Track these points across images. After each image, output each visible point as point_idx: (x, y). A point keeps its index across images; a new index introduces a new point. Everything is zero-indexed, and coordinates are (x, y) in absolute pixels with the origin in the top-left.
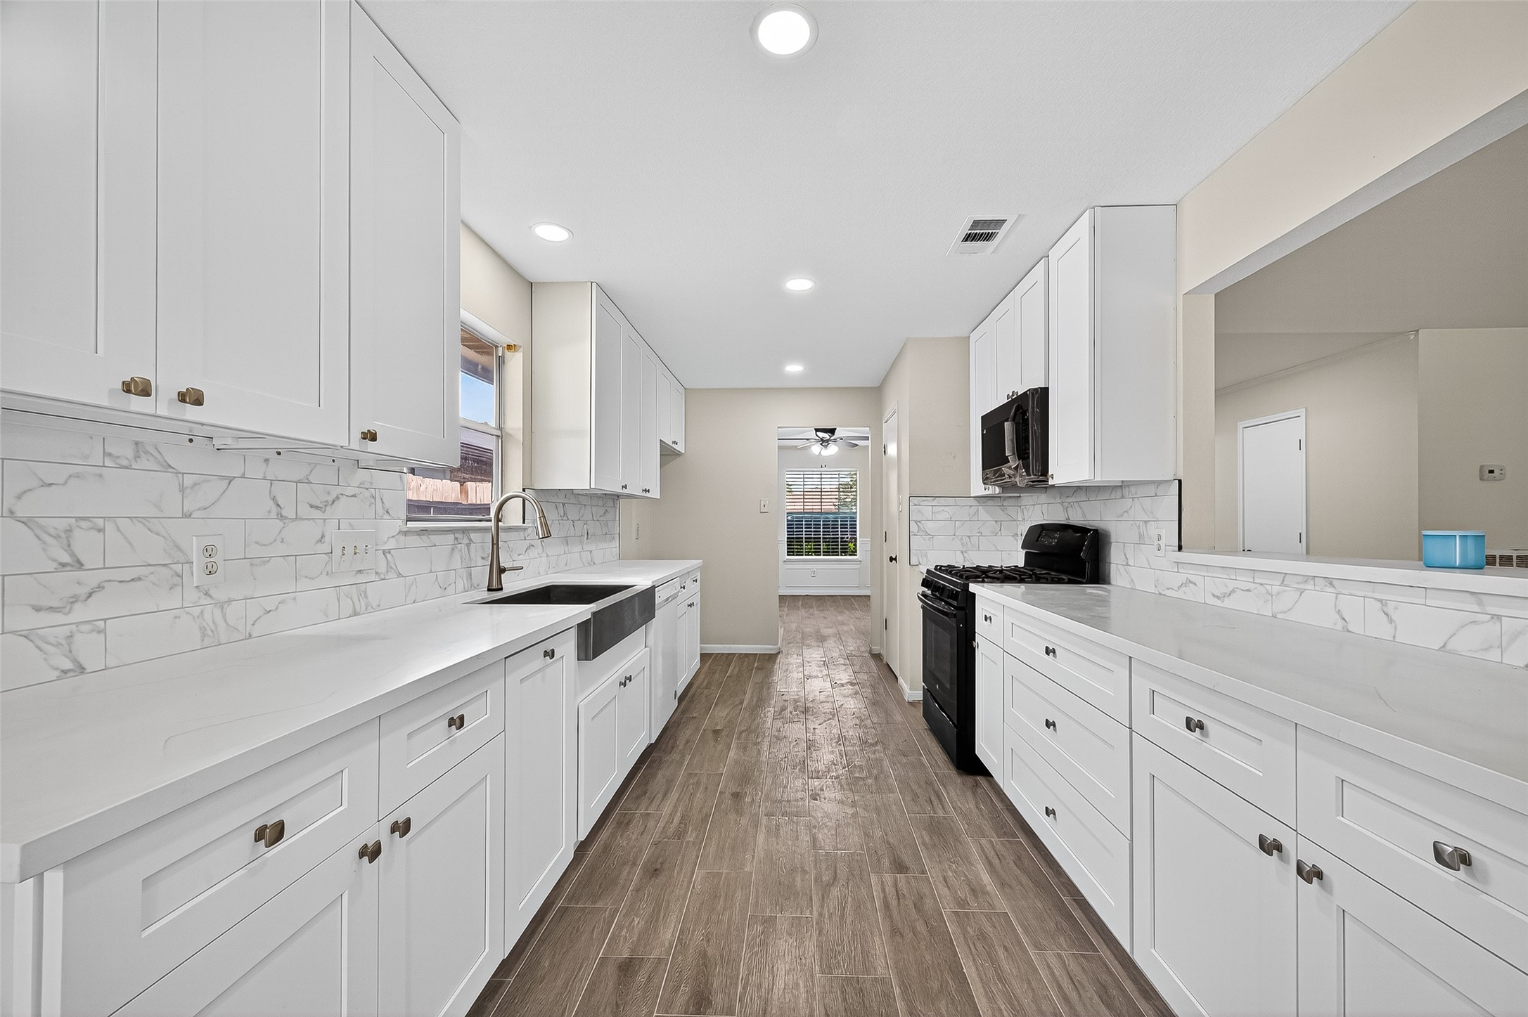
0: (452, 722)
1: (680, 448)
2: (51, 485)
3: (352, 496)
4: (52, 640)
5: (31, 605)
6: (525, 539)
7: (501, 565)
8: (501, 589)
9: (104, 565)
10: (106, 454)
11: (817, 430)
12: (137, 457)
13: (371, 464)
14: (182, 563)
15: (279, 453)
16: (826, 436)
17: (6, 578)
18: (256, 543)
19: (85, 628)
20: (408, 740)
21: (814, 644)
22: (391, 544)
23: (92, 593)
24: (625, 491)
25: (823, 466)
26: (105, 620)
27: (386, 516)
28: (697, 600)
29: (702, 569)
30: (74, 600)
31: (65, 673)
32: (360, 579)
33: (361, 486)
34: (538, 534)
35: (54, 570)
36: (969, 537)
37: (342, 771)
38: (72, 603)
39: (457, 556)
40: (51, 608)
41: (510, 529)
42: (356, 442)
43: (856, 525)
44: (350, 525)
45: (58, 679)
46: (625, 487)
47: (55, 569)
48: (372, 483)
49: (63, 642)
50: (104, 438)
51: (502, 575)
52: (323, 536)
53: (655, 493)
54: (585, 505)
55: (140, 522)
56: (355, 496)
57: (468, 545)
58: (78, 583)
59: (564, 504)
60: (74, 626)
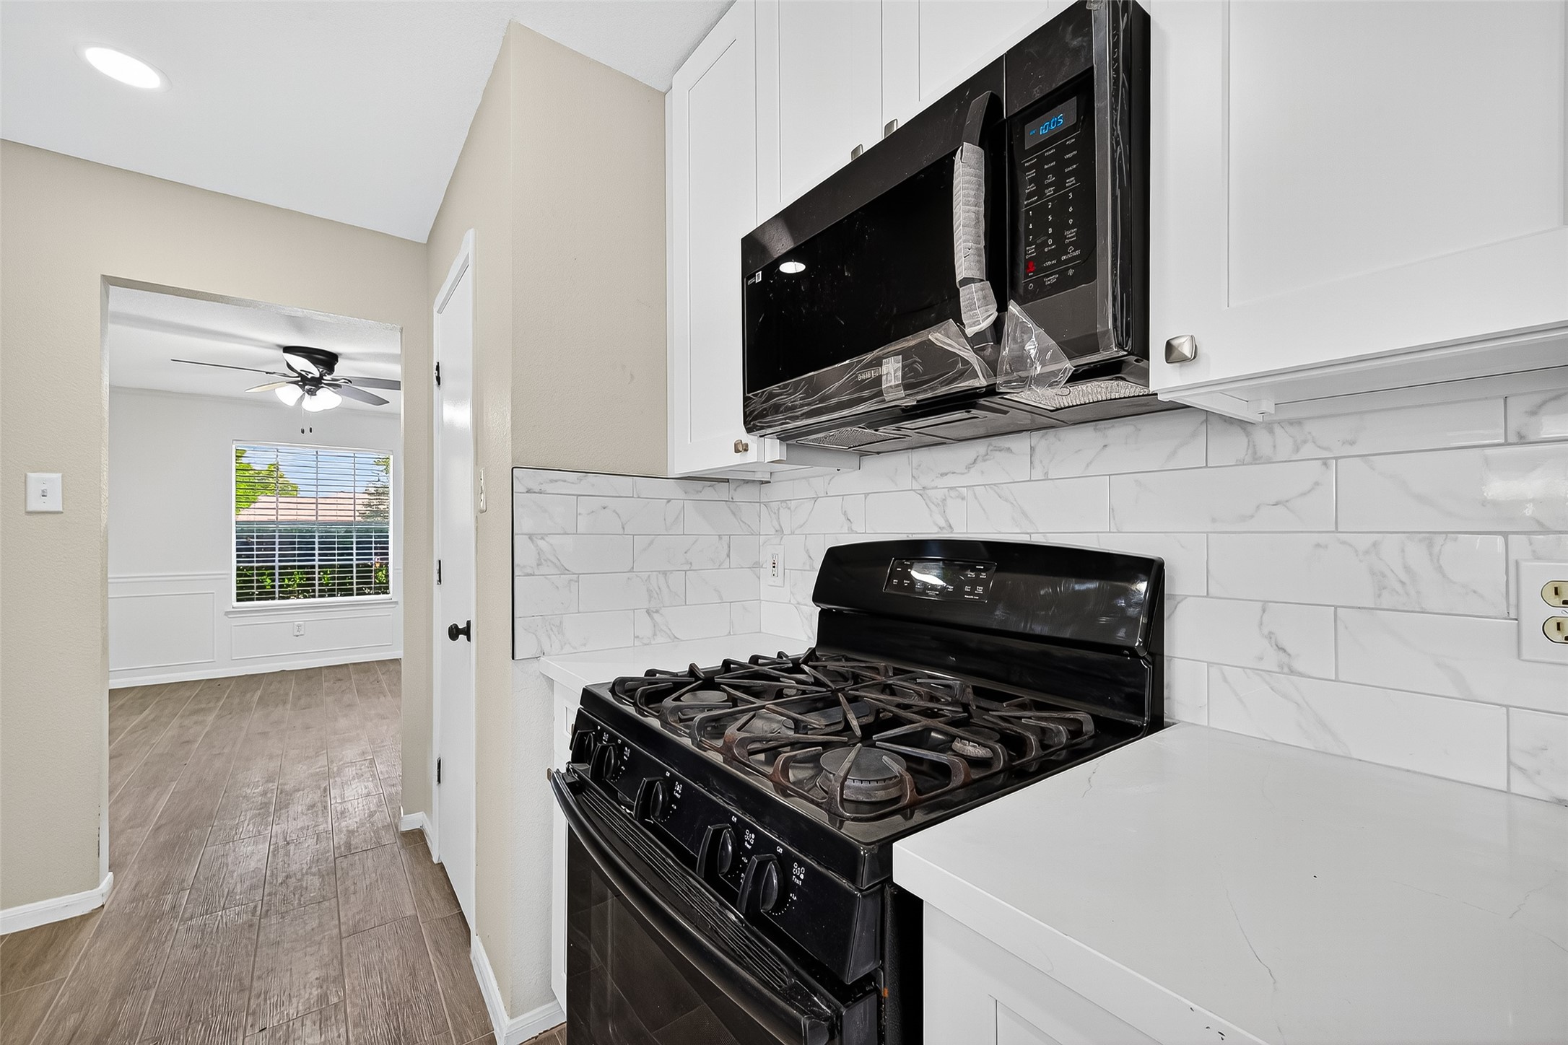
36: (665, 573)
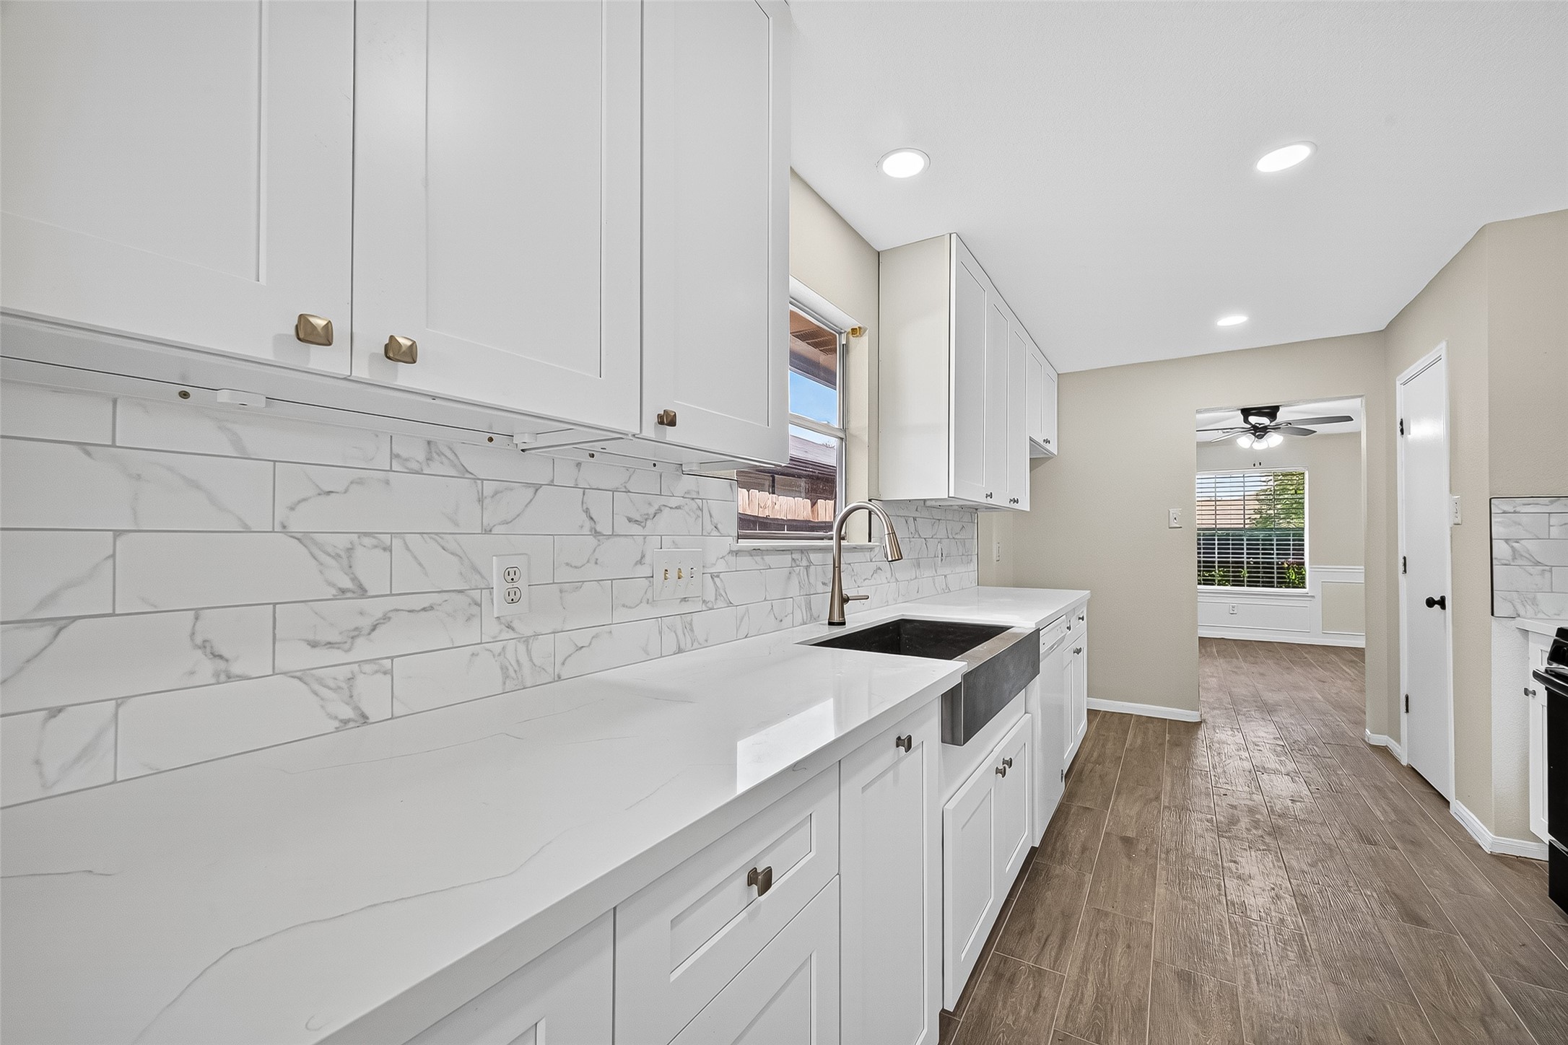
0: (753, 878)
1: (1052, 448)
2: (330, 492)
3: (676, 508)
4: (331, 683)
5: (306, 640)
6: (871, 561)
7: (844, 592)
8: (843, 624)
9: (391, 592)
10: (394, 456)
11: (1246, 412)
12: (429, 459)
13: (695, 468)
14: (481, 589)
15: (592, 456)
16: (1265, 421)
17: (277, 606)
18: (567, 564)
19: (367, 668)
20: (672, 929)
21: (1257, 715)
22: (720, 567)
23: (377, 624)
24: (990, 501)
25: (1257, 464)
26: (392, 658)
27: (715, 533)
28: (1083, 644)
29: (1090, 603)
30: (355, 634)
31: (345, 723)
32: (687, 608)
33: (686, 496)
34: (886, 556)
35: (332, 597)
37: (536, 1024)
38: (352, 638)
39: (795, 580)
40: (330, 643)
41: (855, 549)
42: (650, 430)
43: (1303, 545)
44: (674, 542)
45: (337, 730)
46: (991, 496)
47: (334, 595)
48: (698, 493)
49: (344, 685)
50: (391, 437)
51: (845, 606)
52: (643, 557)
53: (1025, 505)
54: (939, 520)
55: (431, 538)
56: (680, 508)
57: (807, 568)
58: (361, 613)
59: (915, 519)
60: (356, 665)
